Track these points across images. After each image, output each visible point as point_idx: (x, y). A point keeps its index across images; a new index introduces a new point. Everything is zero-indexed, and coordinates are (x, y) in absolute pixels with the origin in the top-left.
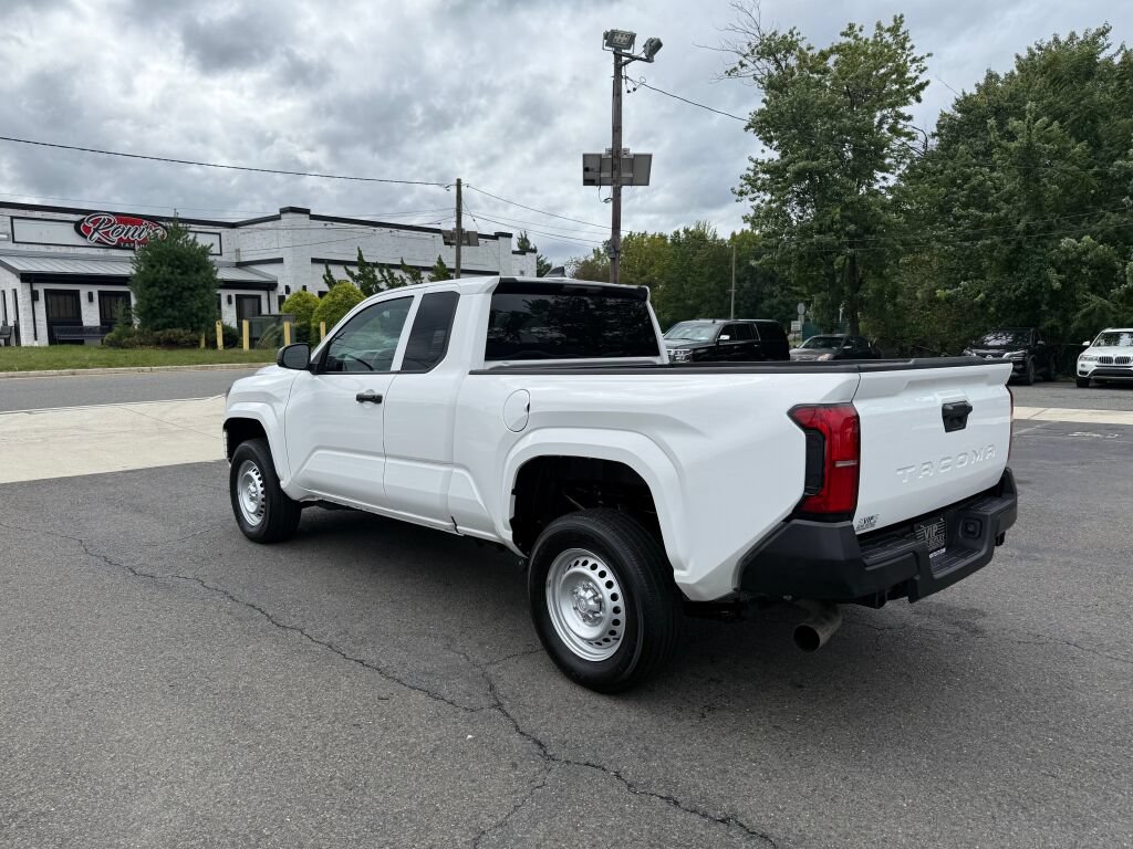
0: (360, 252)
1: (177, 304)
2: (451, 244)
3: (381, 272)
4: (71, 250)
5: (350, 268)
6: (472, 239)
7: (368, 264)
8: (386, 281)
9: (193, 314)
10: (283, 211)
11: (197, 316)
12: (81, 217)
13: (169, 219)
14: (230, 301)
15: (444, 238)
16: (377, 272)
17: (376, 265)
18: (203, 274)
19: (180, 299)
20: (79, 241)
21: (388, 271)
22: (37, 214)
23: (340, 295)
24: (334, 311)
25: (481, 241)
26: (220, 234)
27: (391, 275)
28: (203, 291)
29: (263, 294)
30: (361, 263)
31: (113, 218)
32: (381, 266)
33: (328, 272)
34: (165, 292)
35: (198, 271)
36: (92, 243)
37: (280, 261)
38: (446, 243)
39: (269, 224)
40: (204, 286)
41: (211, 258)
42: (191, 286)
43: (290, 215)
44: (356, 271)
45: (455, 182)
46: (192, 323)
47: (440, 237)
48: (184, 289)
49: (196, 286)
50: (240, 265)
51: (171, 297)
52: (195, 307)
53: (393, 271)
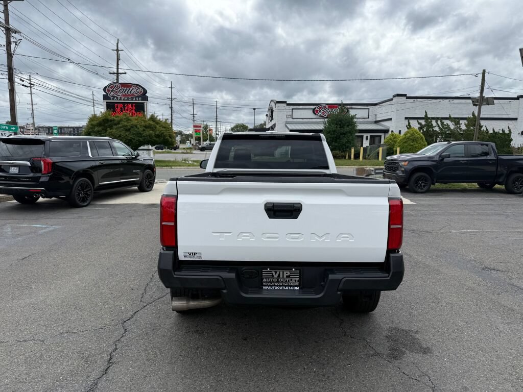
0: (426, 113)
1: (338, 140)
2: (476, 105)
3: (437, 122)
4: (311, 120)
5: (420, 121)
6: (489, 101)
7: (429, 118)
8: (439, 126)
9: (343, 145)
10: (394, 96)
11: (345, 146)
12: (315, 106)
13: (339, 105)
14: (367, 139)
15: (473, 102)
16: (434, 123)
17: (433, 118)
18: (350, 127)
19: (339, 138)
20: (314, 116)
21: (441, 121)
22: (301, 107)
23: (409, 134)
24: (405, 142)
25: (495, 101)
26: (369, 109)
27: (442, 123)
28: (349, 135)
29: (383, 135)
30: (426, 118)
31: (326, 106)
32: (437, 119)
33: (409, 123)
34: (333, 136)
35: (348, 126)
36: (318, 117)
37: (391, 119)
38: (474, 105)
39: (388, 103)
40: (350, 132)
41: (355, 120)
42: (344, 132)
43: (397, 98)
44: (423, 122)
45: (482, 72)
46: (343, 149)
47: (470, 101)
48: (341, 134)
49: (347, 132)
50: (376, 122)
51: (336, 137)
52: (344, 141)
53: (443, 121)
